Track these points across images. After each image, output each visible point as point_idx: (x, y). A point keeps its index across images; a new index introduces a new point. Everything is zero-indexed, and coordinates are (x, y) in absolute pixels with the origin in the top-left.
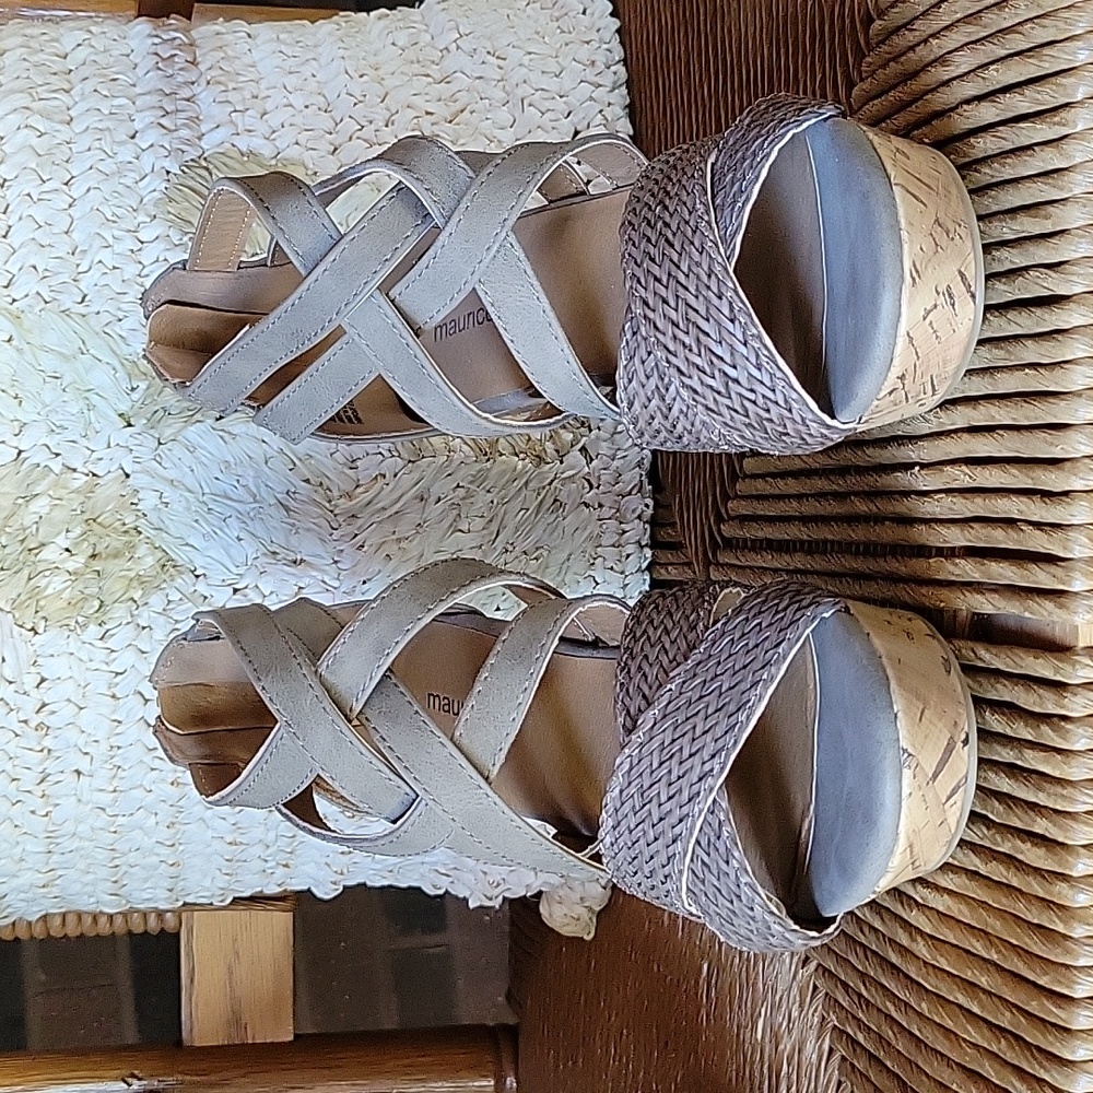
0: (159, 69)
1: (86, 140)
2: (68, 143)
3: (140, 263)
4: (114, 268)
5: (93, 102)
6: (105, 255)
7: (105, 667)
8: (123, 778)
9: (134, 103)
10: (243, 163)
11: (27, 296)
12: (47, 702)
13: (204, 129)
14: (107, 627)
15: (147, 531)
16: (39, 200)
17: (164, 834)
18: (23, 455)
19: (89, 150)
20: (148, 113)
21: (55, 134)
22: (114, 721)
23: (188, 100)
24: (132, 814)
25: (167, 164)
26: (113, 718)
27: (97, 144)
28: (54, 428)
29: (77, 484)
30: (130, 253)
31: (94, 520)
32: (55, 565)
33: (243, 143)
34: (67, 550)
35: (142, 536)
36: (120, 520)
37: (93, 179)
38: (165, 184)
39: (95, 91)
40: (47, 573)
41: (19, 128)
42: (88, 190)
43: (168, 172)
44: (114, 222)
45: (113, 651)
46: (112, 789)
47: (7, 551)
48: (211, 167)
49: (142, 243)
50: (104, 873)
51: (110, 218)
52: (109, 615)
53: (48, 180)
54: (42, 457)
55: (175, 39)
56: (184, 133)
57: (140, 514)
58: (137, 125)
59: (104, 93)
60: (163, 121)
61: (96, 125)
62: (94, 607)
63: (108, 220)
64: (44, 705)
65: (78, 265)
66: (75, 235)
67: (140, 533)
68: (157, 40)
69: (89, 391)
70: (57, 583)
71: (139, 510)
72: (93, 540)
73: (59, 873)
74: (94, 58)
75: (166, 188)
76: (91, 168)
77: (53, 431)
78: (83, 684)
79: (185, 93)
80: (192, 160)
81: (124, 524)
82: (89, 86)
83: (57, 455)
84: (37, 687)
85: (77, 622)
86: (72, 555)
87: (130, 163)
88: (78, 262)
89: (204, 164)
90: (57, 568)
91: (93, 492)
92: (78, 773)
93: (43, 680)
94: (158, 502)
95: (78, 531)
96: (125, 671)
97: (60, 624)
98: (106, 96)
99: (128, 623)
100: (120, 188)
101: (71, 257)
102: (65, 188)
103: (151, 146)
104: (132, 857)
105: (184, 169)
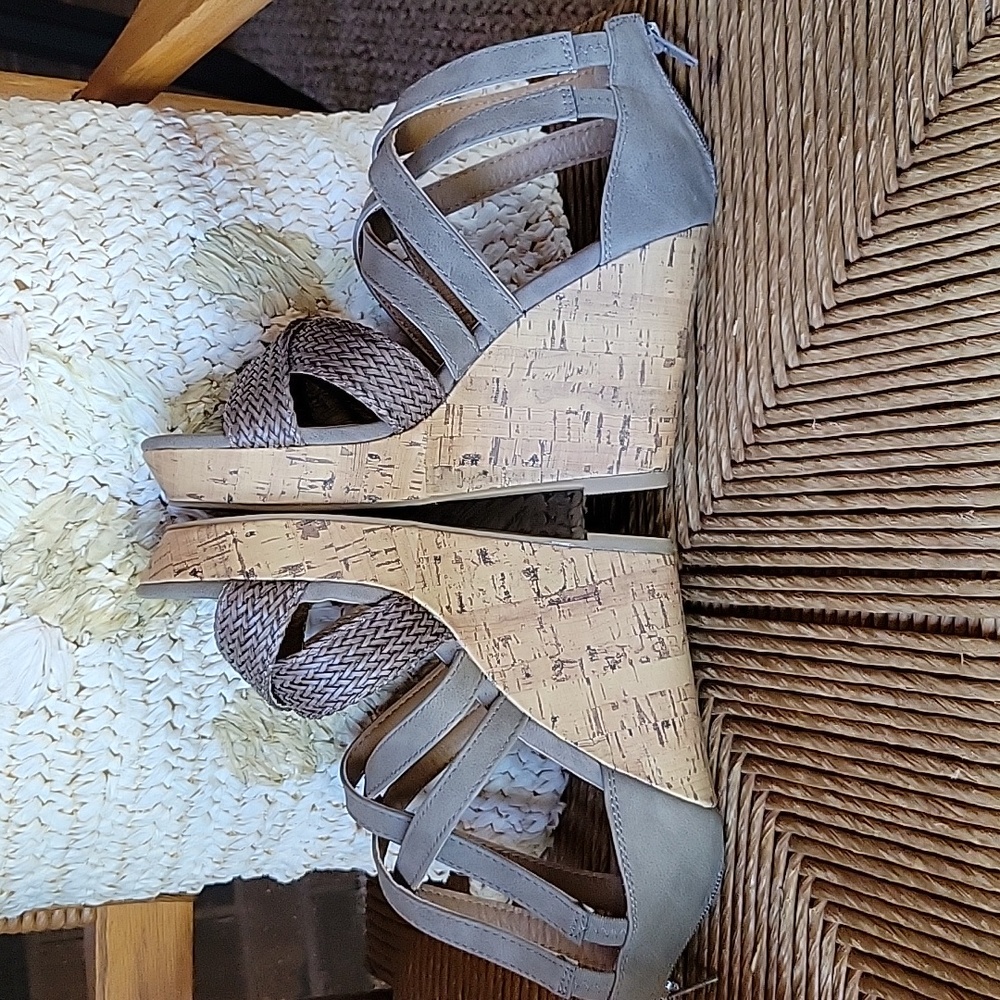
0: (168, 148)
1: (116, 208)
2: (99, 209)
3: (174, 317)
4: (152, 322)
5: (115, 174)
6: (145, 310)
7: (139, 676)
8: (146, 777)
9: (152, 176)
10: (258, 235)
11: (73, 344)
12: (84, 708)
13: (219, 202)
14: (144, 639)
16: (80, 258)
17: (174, 828)
18: (72, 486)
19: (119, 216)
20: (168, 186)
21: (86, 200)
22: (144, 724)
23: (199, 176)
24: (148, 810)
25: (192, 231)
26: (144, 722)
27: (127, 211)
28: (101, 462)
29: (120, 512)
30: (165, 309)
31: (138, 544)
32: (100, 584)
33: (255, 218)
34: (110, 570)
37: (127, 243)
38: (192, 250)
39: (114, 165)
40: (94, 591)
41: (52, 195)
42: (124, 252)
43: (193, 239)
44: (149, 280)
45: (146, 661)
46: (135, 787)
47: (58, 571)
48: (230, 236)
49: (175, 300)
50: (112, 865)
51: (145, 277)
52: (147, 628)
53: (87, 241)
54: (90, 488)
55: (174, 124)
56: (204, 205)
58: (158, 197)
59: (124, 167)
60: (183, 194)
61: (121, 195)
62: (134, 621)
63: (143, 279)
64: (82, 711)
65: (118, 318)
66: (115, 291)
68: (160, 124)
69: (135, 429)
70: (103, 600)
72: (135, 561)
73: (70, 868)
74: (104, 136)
75: (192, 253)
76: (123, 233)
77: (99, 463)
78: (120, 691)
79: (197, 170)
80: (214, 229)
82: (108, 160)
83: (102, 485)
84: (77, 695)
85: (118, 635)
86: (116, 574)
87: (158, 229)
88: (119, 314)
89: (224, 233)
90: (102, 586)
91: (136, 518)
92: (106, 773)
93: (82, 688)
95: (123, 553)
96: (157, 680)
97: (103, 637)
98: (125, 170)
99: (163, 636)
100: (154, 251)
101: (111, 310)
102: (102, 248)
103: (175, 215)
104: (142, 850)
105: (209, 237)
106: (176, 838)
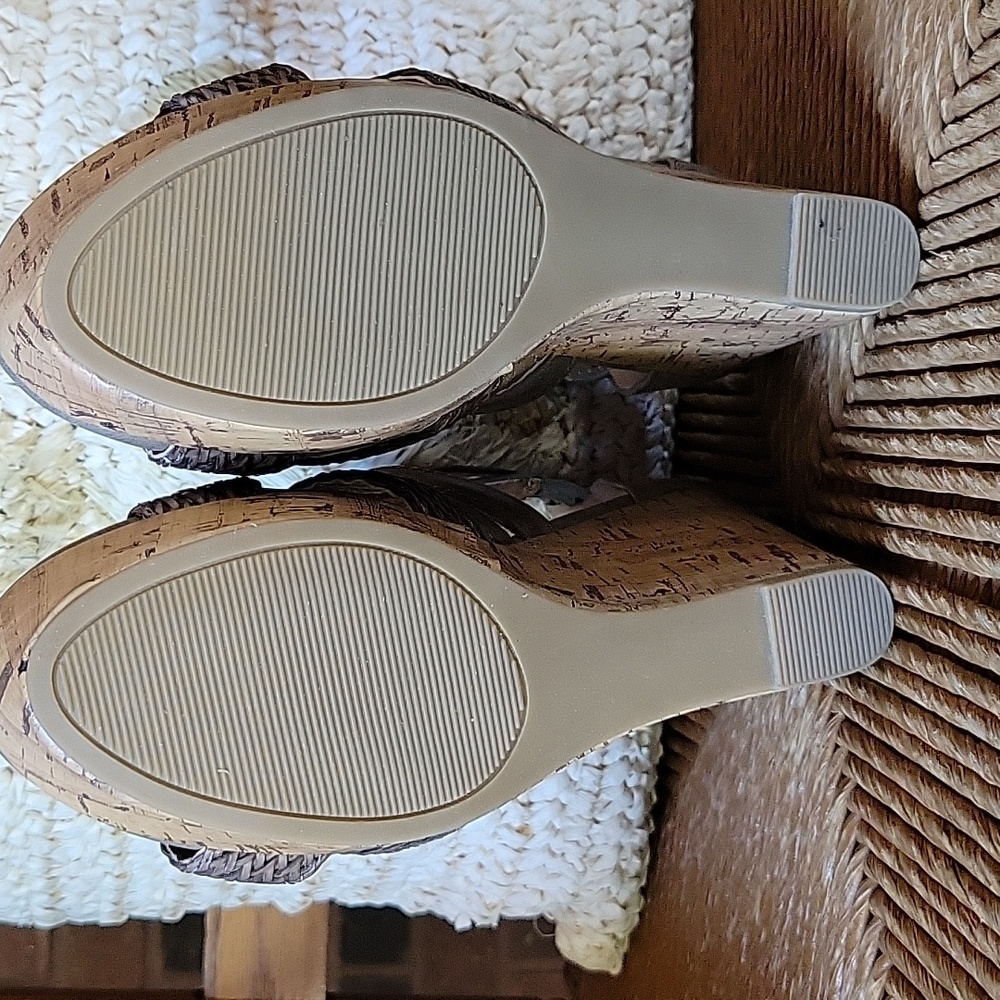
1: (64, 42)
2: (43, 43)
9: (121, 5)
13: (197, 39)
15: (94, 495)
16: (4, 105)
19: (65, 53)
20: (136, 17)
21: (30, 31)
25: (150, 75)
27: (75, 47)
29: (17, 434)
31: (34, 477)
33: (238, 57)
34: (2, 512)
35: (87, 500)
36: (63, 479)
37: (66, 86)
38: (145, 98)
42: (59, 97)
43: (150, 85)
44: (84, 135)
51: (80, 130)
53: (16, 83)
56: (174, 42)
57: (86, 473)
58: (123, 29)
60: (153, 27)
61: (75, 26)
63: (77, 132)
66: (39, 148)
67: (86, 496)
71: (84, 469)
72: (31, 501)
75: (146, 102)
76: (65, 74)
80: (179, 72)
81: (67, 484)
86: (8, 519)
87: (110, 71)
88: (40, 178)
89: (192, 74)
91: (35, 444)
94: (107, 460)
95: (15, 491)
100: (96, 99)
101: (32, 173)
102: (34, 93)
103: (135, 54)
104: (72, 867)
105: (168, 81)
106: (119, 855)
